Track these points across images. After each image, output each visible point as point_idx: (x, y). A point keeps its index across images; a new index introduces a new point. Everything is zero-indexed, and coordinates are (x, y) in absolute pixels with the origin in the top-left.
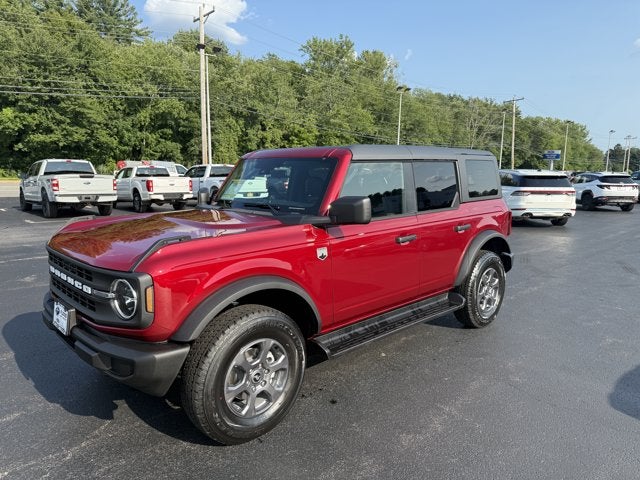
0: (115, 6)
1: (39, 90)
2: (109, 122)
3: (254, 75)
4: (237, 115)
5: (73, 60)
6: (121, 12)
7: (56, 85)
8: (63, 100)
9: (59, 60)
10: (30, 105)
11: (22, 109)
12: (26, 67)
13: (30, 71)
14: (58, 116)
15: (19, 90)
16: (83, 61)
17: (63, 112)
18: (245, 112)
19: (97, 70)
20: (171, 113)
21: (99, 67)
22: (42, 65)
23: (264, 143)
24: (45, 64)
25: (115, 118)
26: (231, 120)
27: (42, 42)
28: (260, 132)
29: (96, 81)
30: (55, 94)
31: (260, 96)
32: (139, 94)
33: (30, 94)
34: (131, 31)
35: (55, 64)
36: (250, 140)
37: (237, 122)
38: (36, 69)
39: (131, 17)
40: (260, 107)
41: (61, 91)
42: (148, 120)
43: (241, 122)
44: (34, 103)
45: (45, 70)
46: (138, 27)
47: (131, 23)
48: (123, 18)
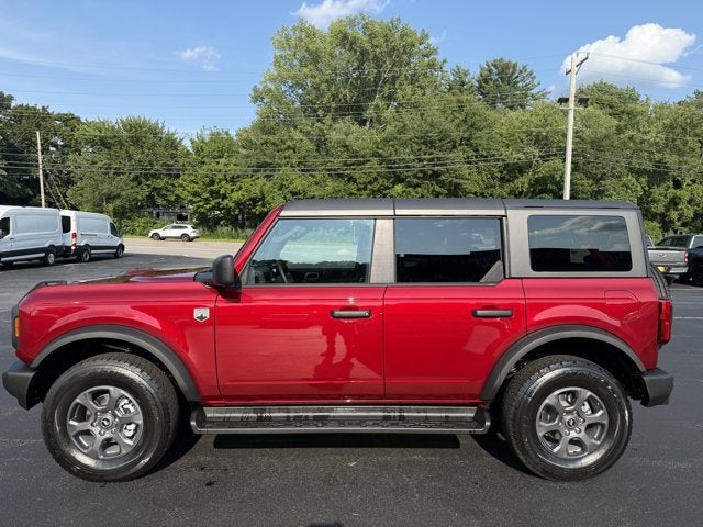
0: (513, 73)
1: (424, 166)
2: (486, 191)
3: (667, 121)
4: (639, 173)
5: (456, 135)
6: (518, 79)
7: (439, 159)
8: (443, 173)
9: (444, 136)
10: (415, 180)
11: (409, 185)
12: (416, 147)
13: (420, 150)
14: (438, 189)
15: (408, 167)
16: (466, 135)
17: (442, 184)
18: (650, 167)
19: (478, 141)
20: (552, 176)
21: (481, 138)
22: (430, 143)
23: (676, 204)
24: (431, 142)
25: (492, 187)
26: (631, 179)
27: (432, 121)
28: (672, 190)
29: (477, 150)
30: (436, 168)
31: (675, 146)
32: (519, 159)
33: (416, 170)
34: (526, 96)
35: (440, 141)
36: (654, 201)
37: (637, 180)
38: (423, 147)
39: (528, 82)
40: (671, 160)
41: (441, 165)
42: (526, 185)
43: (643, 180)
44: (419, 178)
45: (431, 148)
46: (535, 91)
47: (527, 88)
48: (520, 84)
